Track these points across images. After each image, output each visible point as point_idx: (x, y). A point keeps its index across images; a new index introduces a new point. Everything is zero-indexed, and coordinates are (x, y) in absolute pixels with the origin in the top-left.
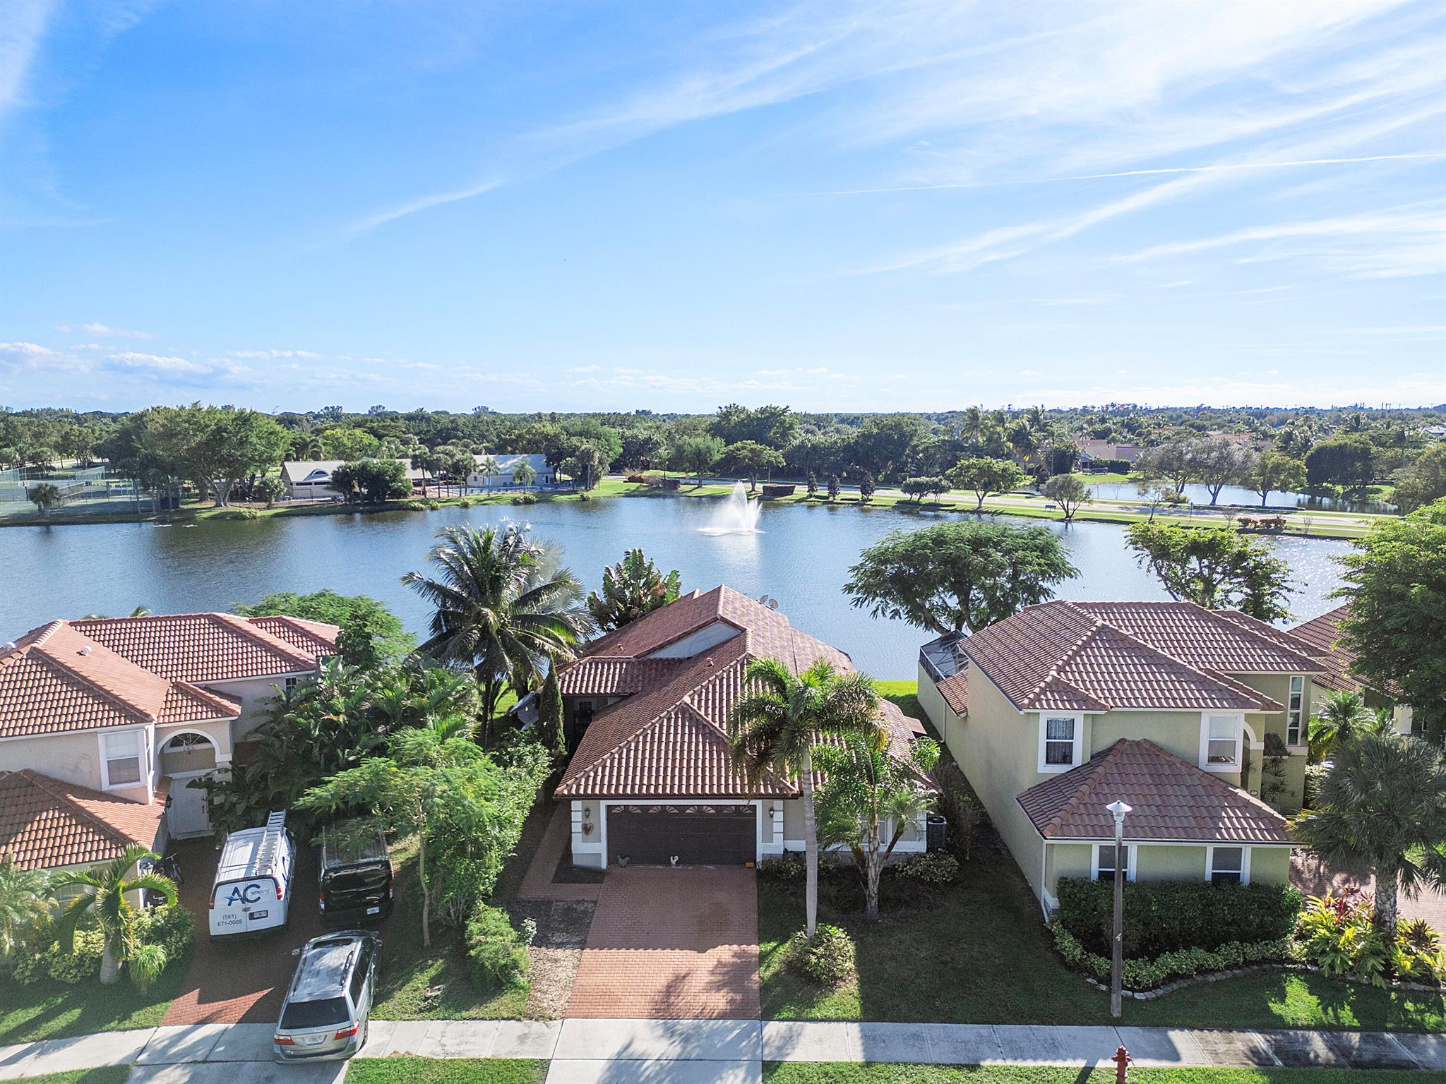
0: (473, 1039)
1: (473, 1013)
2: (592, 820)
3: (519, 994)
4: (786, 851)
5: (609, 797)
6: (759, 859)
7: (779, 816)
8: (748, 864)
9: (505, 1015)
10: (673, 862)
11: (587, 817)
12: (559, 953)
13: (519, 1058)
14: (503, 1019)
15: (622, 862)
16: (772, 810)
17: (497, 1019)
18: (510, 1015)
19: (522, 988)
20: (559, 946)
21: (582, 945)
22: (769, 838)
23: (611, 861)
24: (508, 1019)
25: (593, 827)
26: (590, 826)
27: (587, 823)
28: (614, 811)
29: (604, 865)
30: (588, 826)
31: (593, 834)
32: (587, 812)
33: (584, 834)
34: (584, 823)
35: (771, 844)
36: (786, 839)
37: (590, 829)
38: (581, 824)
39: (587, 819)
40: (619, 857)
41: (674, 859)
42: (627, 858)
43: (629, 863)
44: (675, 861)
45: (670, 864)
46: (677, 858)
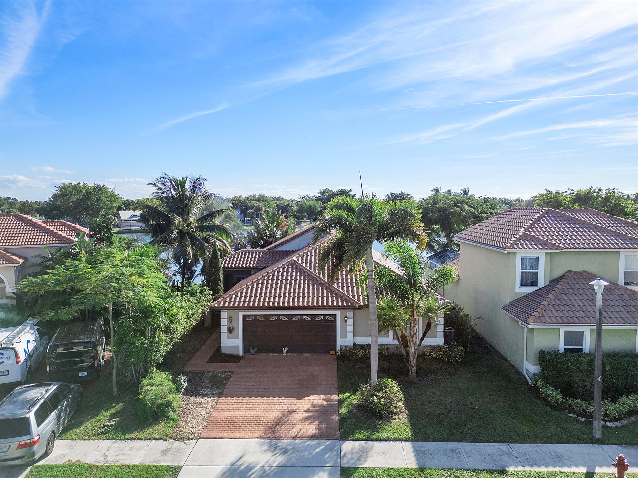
0: (130, 452)
1: (133, 435)
2: (233, 325)
3: (170, 423)
4: (355, 344)
5: (244, 309)
6: (338, 348)
7: (350, 321)
8: (331, 352)
9: (156, 436)
10: (284, 351)
11: (231, 322)
12: (204, 400)
13: (159, 465)
14: (155, 439)
15: (253, 351)
16: (346, 317)
17: (150, 439)
18: (160, 437)
19: (173, 420)
20: (204, 396)
21: (220, 396)
22: (344, 335)
23: (246, 350)
24: (158, 439)
25: (234, 329)
26: (232, 328)
27: (230, 326)
28: (248, 319)
29: (241, 353)
30: (231, 328)
31: (234, 333)
32: (231, 319)
33: (229, 334)
34: (228, 326)
35: (345, 339)
36: (354, 336)
37: (232, 330)
38: (226, 327)
39: (231, 324)
40: (250, 348)
41: (285, 349)
42: (256, 349)
43: (257, 352)
44: (286, 351)
45: (283, 353)
46: (287, 349)
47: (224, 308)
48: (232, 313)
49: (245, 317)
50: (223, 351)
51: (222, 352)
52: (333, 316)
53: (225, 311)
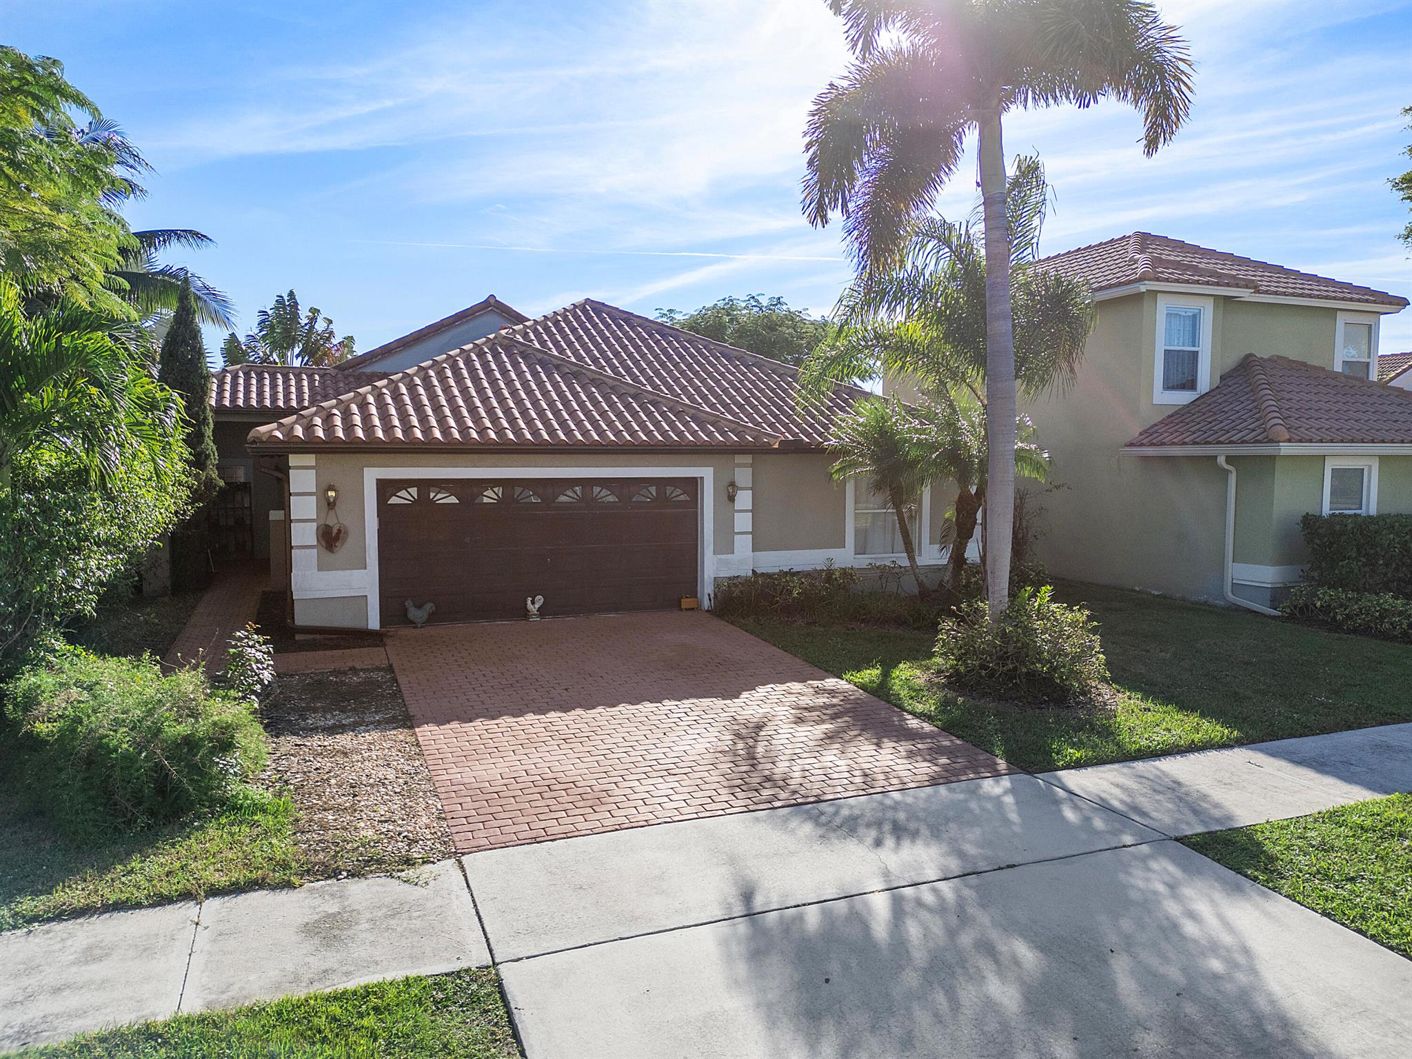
2: (341, 517)
4: (756, 572)
7: (744, 499)
8: (687, 603)
10: (533, 608)
12: (344, 740)
15: (418, 614)
17: (186, 896)
18: (243, 879)
19: (256, 812)
21: (404, 723)
22: (725, 544)
23: (389, 609)
24: (236, 889)
25: (346, 533)
26: (339, 531)
27: (331, 522)
28: (394, 500)
29: (374, 623)
30: (335, 531)
31: (344, 551)
32: (332, 494)
33: (324, 551)
34: (322, 522)
35: (730, 556)
36: (756, 548)
37: (337, 538)
38: (315, 525)
39: (332, 513)
40: (409, 603)
41: (533, 603)
42: (429, 607)
44: (537, 606)
45: (525, 614)
46: (540, 600)
47: (309, 446)
48: (339, 466)
49: (386, 488)
50: (302, 618)
51: (296, 622)
52: (693, 484)
53: (310, 459)
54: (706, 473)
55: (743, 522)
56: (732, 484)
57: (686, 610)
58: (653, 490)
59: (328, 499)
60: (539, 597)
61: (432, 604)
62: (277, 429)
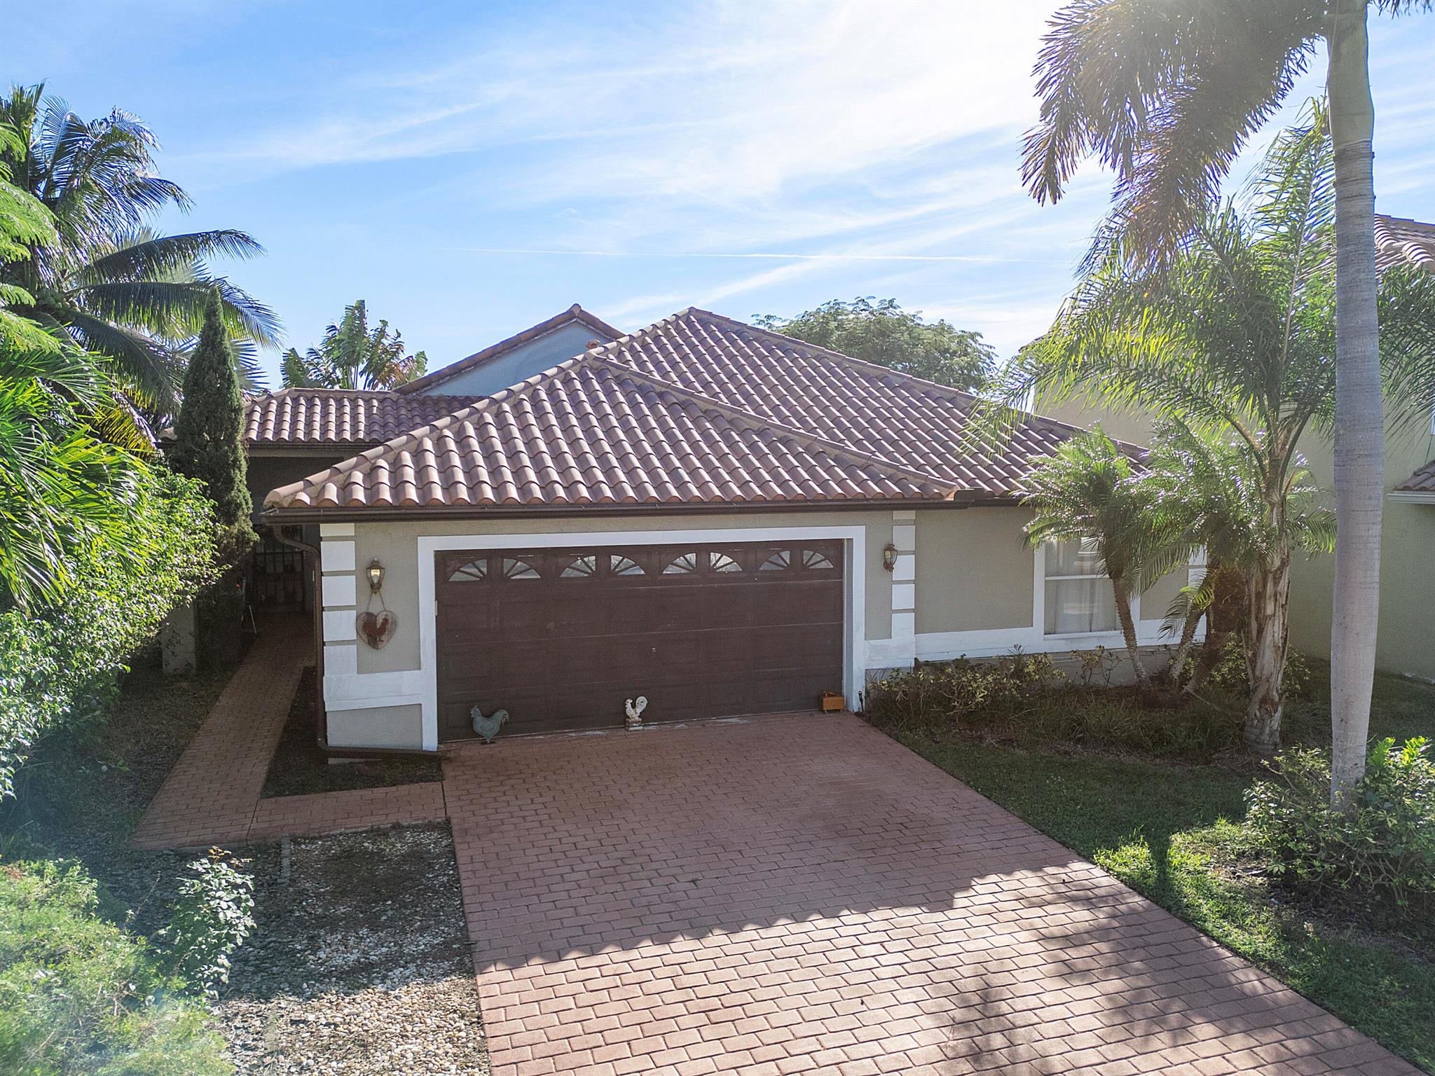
2: (386, 604)
4: (919, 660)
5: (450, 515)
6: (856, 683)
7: (905, 566)
8: (829, 704)
10: (633, 713)
11: (375, 587)
15: (487, 726)
22: (880, 627)
23: (450, 724)
25: (395, 623)
26: (386, 620)
27: (374, 609)
28: (457, 577)
29: (430, 741)
30: (380, 621)
31: (393, 645)
32: (375, 573)
33: (367, 649)
34: (364, 610)
35: (885, 642)
36: (919, 629)
37: (383, 629)
38: (353, 614)
39: (376, 598)
40: (475, 712)
41: (634, 706)
42: (501, 715)
43: (505, 731)
44: (639, 710)
45: (624, 721)
46: (642, 702)
47: (346, 512)
48: (384, 537)
49: (444, 561)
50: (338, 736)
51: (329, 743)
52: (837, 550)
53: (348, 529)
54: (855, 533)
55: (903, 596)
56: (890, 548)
57: (829, 711)
58: (786, 555)
59: (370, 579)
60: (641, 698)
61: (505, 712)
62: (303, 490)
